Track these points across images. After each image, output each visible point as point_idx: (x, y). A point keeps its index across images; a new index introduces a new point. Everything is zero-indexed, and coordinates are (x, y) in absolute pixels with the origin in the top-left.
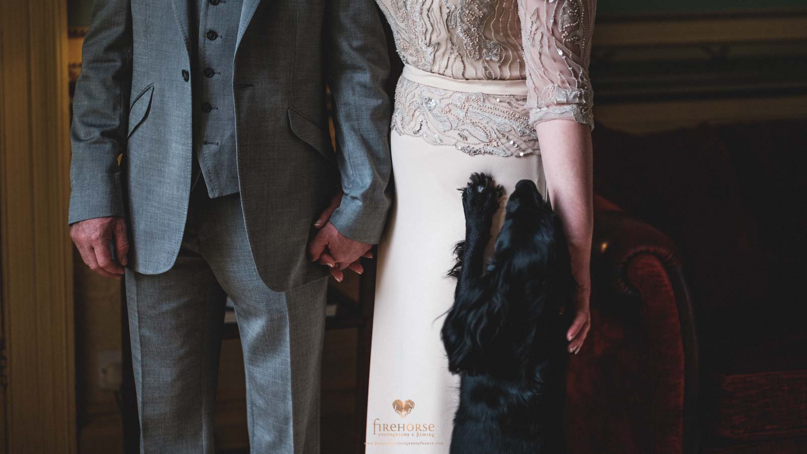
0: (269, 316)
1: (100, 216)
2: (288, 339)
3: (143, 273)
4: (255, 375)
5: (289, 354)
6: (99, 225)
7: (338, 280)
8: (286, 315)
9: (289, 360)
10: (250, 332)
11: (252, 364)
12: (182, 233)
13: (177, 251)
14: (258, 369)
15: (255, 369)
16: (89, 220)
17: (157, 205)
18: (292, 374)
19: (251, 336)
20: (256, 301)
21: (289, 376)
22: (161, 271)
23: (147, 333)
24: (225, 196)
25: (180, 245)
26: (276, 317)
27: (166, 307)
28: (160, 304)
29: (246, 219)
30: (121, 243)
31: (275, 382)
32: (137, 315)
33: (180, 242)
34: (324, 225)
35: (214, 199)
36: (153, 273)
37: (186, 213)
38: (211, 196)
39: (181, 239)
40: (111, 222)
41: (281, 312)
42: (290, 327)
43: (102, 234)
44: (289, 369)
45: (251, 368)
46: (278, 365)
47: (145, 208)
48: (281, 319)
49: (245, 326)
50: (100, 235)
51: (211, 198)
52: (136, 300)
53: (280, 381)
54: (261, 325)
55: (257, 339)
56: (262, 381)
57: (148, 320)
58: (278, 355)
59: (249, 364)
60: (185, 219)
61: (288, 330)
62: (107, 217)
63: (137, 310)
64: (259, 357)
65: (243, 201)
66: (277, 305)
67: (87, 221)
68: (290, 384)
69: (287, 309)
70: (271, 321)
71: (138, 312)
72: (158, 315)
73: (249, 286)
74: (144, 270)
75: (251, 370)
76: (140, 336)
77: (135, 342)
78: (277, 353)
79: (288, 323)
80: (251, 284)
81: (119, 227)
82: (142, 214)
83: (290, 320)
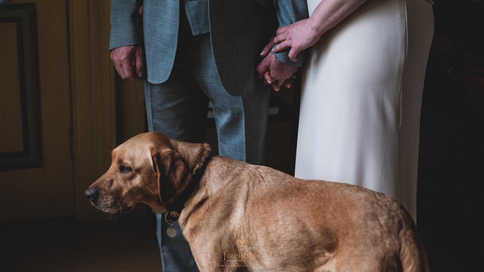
0: (232, 111)
1: (127, 45)
2: (244, 127)
3: (152, 83)
4: (224, 149)
5: (244, 136)
6: (125, 51)
7: (276, 90)
8: (242, 111)
9: (244, 140)
10: (221, 121)
11: (223, 142)
12: (174, 58)
13: (171, 69)
14: (226, 145)
15: (224, 145)
16: (120, 48)
17: (159, 40)
18: (246, 149)
19: (222, 124)
20: (223, 102)
21: (245, 150)
22: (161, 82)
23: (157, 122)
24: (203, 34)
25: (172, 65)
26: (236, 113)
27: (169, 105)
28: (165, 103)
29: (213, 49)
30: (138, 64)
31: (236, 154)
32: (151, 110)
33: (173, 63)
34: (267, 55)
35: (196, 36)
36: (157, 83)
37: (176, 45)
38: (194, 34)
39: (174, 61)
40: (133, 49)
41: (240, 109)
42: (245, 119)
43: (126, 57)
44: (245, 146)
45: (222, 144)
46: (237, 143)
47: (153, 41)
48: (240, 114)
49: (218, 118)
50: (125, 58)
51: (194, 35)
52: (150, 100)
53: (239, 154)
54: (227, 117)
55: (225, 126)
56: (228, 153)
57: (158, 113)
58: (238, 137)
59: (220, 141)
60: (176, 48)
61: (243, 121)
62: (130, 46)
63: (151, 107)
64: (227, 137)
65: (211, 37)
66: (237, 105)
67: (118, 48)
68: (245, 155)
69: (243, 107)
70: (233, 115)
71: (152, 108)
72: (165, 110)
73: (219, 93)
74: (152, 81)
75: (222, 146)
76: (153, 124)
77: (150, 127)
78: (238, 135)
79: (244, 117)
80: (220, 91)
81: (137, 53)
82: (151, 45)
83: (245, 114)
